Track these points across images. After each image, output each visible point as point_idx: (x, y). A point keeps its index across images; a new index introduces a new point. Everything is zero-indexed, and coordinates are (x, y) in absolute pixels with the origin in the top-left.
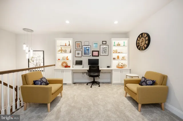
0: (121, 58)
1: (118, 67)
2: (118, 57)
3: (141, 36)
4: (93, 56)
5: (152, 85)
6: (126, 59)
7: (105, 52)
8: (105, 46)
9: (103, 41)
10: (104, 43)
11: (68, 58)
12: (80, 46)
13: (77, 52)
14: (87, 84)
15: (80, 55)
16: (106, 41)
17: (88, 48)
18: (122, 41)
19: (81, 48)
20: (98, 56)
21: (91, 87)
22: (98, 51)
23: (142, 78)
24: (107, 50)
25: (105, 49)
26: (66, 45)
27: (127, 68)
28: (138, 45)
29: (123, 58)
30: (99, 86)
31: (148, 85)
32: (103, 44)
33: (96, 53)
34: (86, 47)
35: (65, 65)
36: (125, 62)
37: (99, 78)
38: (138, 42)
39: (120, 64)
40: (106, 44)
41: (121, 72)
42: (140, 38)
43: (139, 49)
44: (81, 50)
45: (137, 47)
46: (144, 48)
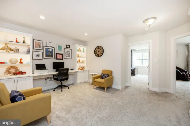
0: (81, 61)
1: (79, 68)
2: (79, 61)
3: (98, 47)
4: (56, 59)
5: (108, 77)
6: (85, 62)
7: (69, 56)
8: (68, 50)
9: (67, 45)
10: (68, 47)
11: (22, 61)
12: (40, 46)
13: (35, 53)
14: (54, 90)
15: (40, 58)
16: (69, 46)
17: (51, 50)
18: (82, 48)
19: (41, 49)
20: (62, 59)
21: (62, 91)
22: (62, 54)
23: (102, 74)
24: (70, 54)
25: (68, 53)
26: (17, 42)
27: (85, 69)
28: (95, 53)
29: (83, 61)
30: (68, 88)
31: (106, 77)
32: (66, 47)
33: (59, 56)
34: (49, 49)
35: (13, 71)
36: (84, 65)
37: (67, 81)
38: (96, 51)
39: (81, 67)
40: (69, 48)
41: (83, 72)
42: (97, 49)
43: (97, 56)
44: (43, 51)
45: (95, 54)
46: (100, 56)
